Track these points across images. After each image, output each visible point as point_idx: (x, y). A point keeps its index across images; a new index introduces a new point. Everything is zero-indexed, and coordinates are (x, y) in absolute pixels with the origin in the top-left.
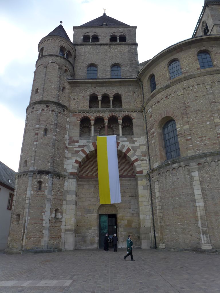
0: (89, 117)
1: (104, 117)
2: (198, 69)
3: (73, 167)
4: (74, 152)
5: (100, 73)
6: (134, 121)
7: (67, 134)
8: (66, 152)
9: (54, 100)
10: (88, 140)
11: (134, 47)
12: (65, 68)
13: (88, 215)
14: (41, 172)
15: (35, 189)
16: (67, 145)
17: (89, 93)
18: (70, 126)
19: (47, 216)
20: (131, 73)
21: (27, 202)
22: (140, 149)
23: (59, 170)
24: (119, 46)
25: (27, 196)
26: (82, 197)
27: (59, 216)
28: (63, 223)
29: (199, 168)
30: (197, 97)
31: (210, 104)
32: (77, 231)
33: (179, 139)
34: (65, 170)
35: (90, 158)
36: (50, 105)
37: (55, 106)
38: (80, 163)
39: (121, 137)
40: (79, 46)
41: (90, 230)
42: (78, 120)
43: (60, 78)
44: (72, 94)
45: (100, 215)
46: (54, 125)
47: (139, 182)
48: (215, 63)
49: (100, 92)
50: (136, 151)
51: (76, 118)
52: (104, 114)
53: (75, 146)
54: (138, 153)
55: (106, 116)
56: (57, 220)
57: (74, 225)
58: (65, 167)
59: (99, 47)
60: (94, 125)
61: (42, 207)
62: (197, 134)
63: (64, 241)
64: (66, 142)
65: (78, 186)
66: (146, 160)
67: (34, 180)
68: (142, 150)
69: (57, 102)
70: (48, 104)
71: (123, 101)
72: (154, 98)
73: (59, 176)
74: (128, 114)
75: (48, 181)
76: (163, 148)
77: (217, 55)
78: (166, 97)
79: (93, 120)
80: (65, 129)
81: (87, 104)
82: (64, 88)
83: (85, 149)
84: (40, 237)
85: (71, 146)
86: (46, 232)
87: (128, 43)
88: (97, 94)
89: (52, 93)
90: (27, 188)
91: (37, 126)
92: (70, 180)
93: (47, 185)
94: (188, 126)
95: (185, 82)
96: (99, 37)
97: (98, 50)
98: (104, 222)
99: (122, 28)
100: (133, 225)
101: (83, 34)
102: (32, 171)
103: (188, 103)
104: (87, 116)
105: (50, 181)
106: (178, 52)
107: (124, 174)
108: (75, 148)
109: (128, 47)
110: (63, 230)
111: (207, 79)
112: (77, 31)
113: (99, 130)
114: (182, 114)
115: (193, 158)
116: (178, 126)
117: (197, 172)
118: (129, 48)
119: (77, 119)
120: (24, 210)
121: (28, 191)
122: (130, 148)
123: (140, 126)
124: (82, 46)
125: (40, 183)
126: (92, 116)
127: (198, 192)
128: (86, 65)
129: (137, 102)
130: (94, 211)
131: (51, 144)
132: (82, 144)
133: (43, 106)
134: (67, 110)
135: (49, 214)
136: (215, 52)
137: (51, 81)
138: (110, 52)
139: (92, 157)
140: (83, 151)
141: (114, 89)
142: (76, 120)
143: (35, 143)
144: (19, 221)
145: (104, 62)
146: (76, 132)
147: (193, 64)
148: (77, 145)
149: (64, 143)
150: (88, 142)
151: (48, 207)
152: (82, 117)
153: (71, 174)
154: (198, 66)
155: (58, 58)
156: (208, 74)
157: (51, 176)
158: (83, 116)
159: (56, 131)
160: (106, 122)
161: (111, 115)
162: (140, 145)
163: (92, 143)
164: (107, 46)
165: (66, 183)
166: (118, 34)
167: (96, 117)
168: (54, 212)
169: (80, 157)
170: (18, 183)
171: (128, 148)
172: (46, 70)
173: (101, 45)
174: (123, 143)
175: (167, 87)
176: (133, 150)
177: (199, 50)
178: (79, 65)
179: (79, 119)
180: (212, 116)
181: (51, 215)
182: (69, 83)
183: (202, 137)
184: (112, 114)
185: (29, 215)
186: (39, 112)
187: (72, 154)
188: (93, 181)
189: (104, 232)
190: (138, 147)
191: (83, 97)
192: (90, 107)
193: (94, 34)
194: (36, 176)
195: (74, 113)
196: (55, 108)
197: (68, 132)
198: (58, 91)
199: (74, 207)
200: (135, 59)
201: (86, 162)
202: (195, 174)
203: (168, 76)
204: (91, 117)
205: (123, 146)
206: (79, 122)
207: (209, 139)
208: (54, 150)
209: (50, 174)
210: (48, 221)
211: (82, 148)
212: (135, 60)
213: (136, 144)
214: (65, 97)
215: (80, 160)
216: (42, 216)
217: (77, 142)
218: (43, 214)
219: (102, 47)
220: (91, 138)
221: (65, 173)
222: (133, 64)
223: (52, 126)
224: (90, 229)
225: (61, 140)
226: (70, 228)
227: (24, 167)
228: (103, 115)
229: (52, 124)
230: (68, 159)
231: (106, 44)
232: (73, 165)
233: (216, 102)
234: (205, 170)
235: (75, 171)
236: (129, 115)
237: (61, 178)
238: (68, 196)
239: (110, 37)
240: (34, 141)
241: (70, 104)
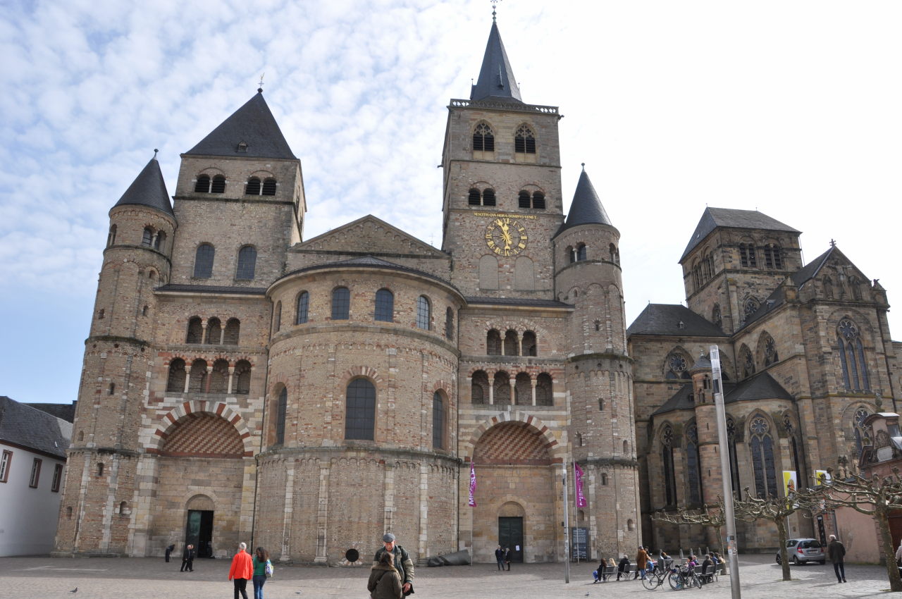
0: (184, 358)
1: (206, 359)
2: (327, 319)
3: (153, 441)
4: (155, 417)
5: (217, 265)
6: (253, 369)
7: (147, 388)
8: (144, 416)
9: (128, 334)
10: (178, 399)
11: (286, 208)
12: (150, 269)
13: (172, 510)
14: (102, 451)
15: (94, 475)
16: (146, 406)
17: (187, 314)
18: (152, 373)
19: (109, 511)
20: (271, 266)
21: (82, 491)
22: (254, 417)
23: (130, 446)
24: (260, 204)
25: (83, 484)
26: (165, 485)
27: (127, 511)
28: (133, 521)
29: (296, 465)
30: (315, 363)
31: (328, 378)
32: (152, 532)
33: (286, 421)
34: (140, 445)
35: (182, 424)
36: (121, 344)
37: (128, 344)
38: (164, 435)
39: (230, 396)
40: (186, 201)
41: (172, 532)
42: (166, 364)
43: (139, 292)
44: (161, 314)
45: (190, 512)
46: (126, 377)
47: (246, 469)
48: (351, 312)
49: (207, 312)
50: (248, 420)
51: (164, 359)
52: (207, 355)
53: (157, 408)
54: (251, 424)
55: (210, 357)
56: (123, 517)
57: (147, 524)
58: (140, 440)
59: (222, 205)
60: (191, 373)
61: (102, 498)
62: (304, 419)
63: (132, 545)
64: (143, 401)
65: (161, 467)
66: (259, 436)
67: (93, 462)
68: (257, 420)
69: (133, 336)
70: (117, 342)
71: (241, 332)
72: (274, 346)
73: (128, 455)
74: (246, 357)
75: (112, 463)
76: (275, 424)
77: (357, 297)
78: (285, 352)
79: (189, 364)
80: (144, 380)
81: (183, 335)
82: (146, 308)
83: (173, 413)
84: (98, 538)
85: (152, 407)
86: (107, 534)
87: (278, 199)
88: (201, 317)
89: (126, 320)
90: (82, 473)
91: (100, 379)
92: (147, 460)
93: (110, 469)
94: (297, 405)
95: (307, 336)
96: (226, 182)
97: (221, 213)
98: (195, 521)
99: (272, 163)
100: (234, 529)
101: (196, 173)
102: (90, 449)
103: (304, 371)
104: (181, 356)
105: (115, 464)
106: (310, 282)
107: (230, 453)
108: (158, 409)
109: (276, 208)
110: (131, 531)
111: (333, 337)
112: (186, 163)
113: (201, 376)
114: (295, 386)
115: (292, 452)
116: (288, 402)
117: (293, 470)
118: (277, 211)
119: (164, 362)
120: (77, 502)
121: (83, 477)
122: (240, 415)
123: (261, 379)
124: (192, 202)
125: (101, 466)
126: (189, 357)
127: (289, 495)
128: (195, 246)
129: (262, 336)
130: (181, 505)
131: (119, 408)
132: (168, 405)
133: (110, 344)
134: (149, 347)
135: (112, 508)
136: (356, 293)
137: (125, 298)
138: (241, 218)
139: (184, 422)
140: (169, 416)
141: (230, 309)
142: (162, 363)
143: (96, 406)
144: (70, 515)
145: (227, 242)
146: (162, 383)
147: (322, 308)
148: (161, 405)
149: (142, 404)
150: (177, 402)
151: (111, 499)
152: (173, 359)
153: (149, 451)
154: (328, 314)
155: (140, 252)
156: (336, 330)
157: (117, 456)
158: (174, 356)
159: (129, 386)
160: (210, 368)
161: (218, 357)
162: (256, 410)
163: (184, 404)
164: (239, 204)
165: (140, 465)
166: (262, 176)
167: (194, 359)
168: (119, 506)
169: (163, 426)
170: (70, 462)
171: (237, 415)
172: (118, 277)
173: (227, 200)
174: (231, 406)
175: (288, 336)
176: (244, 418)
177: (336, 285)
178: (183, 244)
179: (168, 362)
180: (325, 397)
181: (114, 510)
182: (157, 296)
183: (308, 424)
184: (220, 356)
185: (84, 510)
186: (104, 355)
187: (153, 419)
188: (183, 460)
189: (193, 536)
190: (252, 415)
191: (178, 321)
192: (188, 341)
193: (219, 172)
194: (96, 456)
195: (161, 351)
196: (129, 348)
197: (148, 384)
198: (134, 318)
199: (148, 499)
200: (285, 237)
201: (176, 429)
202: (291, 472)
203: (293, 318)
204: (187, 359)
205: (230, 411)
206: (167, 366)
207: (315, 428)
208: (123, 417)
209: (115, 454)
210: (110, 518)
211: (168, 412)
212: (284, 239)
213: (250, 409)
214: (147, 323)
215: (163, 430)
216: (102, 511)
217: (162, 400)
218: (103, 508)
219: (228, 204)
220: (184, 395)
221: (140, 451)
222: (278, 247)
223: (122, 379)
224: (173, 530)
225: (135, 399)
226: (141, 528)
227: (79, 440)
228: (206, 357)
229: (122, 376)
230: (145, 427)
231: (237, 201)
232: (152, 438)
233: (334, 376)
234: (302, 468)
235: (155, 446)
236: (247, 359)
237: (132, 458)
238: (141, 484)
239: (246, 183)
240: (95, 403)
241: (156, 333)
